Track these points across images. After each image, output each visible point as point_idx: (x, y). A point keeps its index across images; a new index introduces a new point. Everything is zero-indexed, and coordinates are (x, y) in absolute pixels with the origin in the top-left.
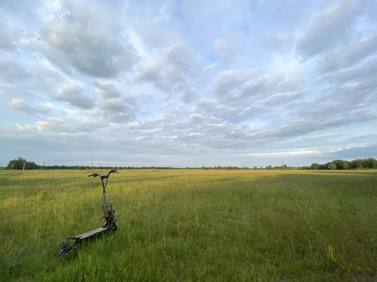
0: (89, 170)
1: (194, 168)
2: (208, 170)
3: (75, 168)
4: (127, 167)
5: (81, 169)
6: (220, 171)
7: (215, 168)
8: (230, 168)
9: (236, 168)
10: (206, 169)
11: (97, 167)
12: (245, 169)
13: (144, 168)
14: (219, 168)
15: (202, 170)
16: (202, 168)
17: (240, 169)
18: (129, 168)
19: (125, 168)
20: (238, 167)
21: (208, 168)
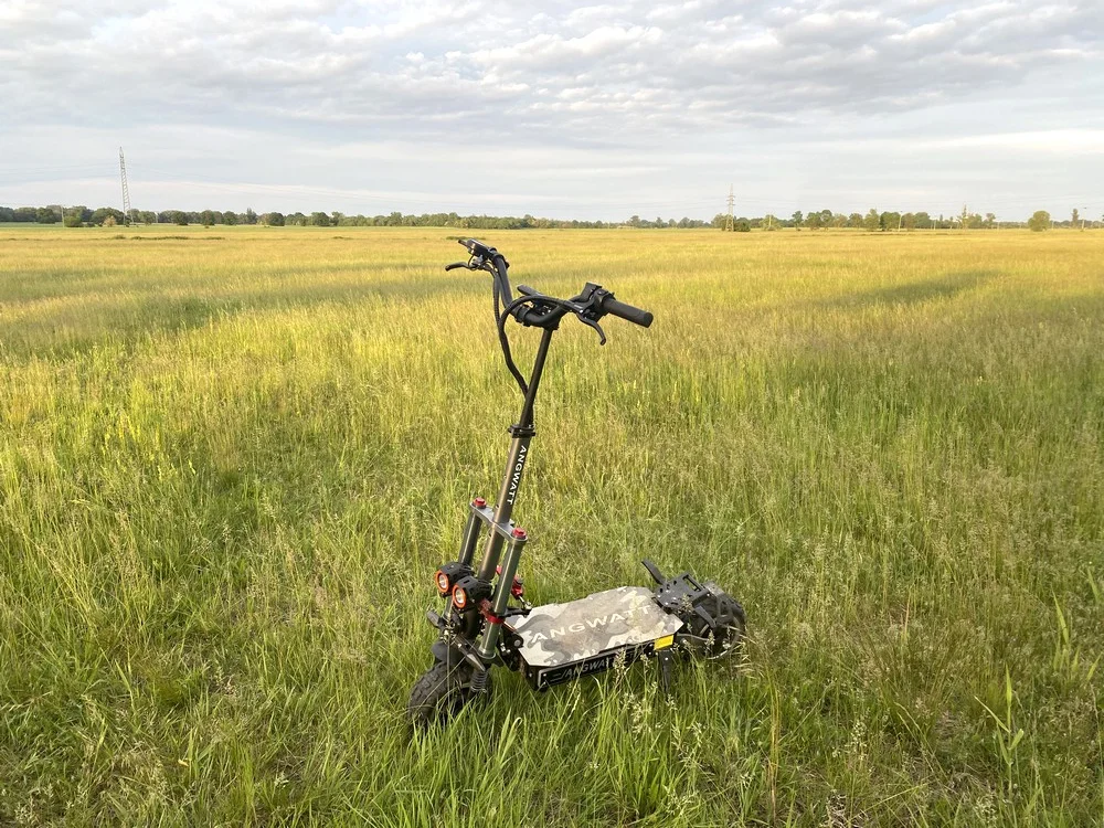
0: (120, 230)
1: (671, 224)
2: (756, 232)
3: (49, 217)
4: (307, 214)
5: (76, 224)
6: (827, 240)
7: (797, 222)
8: (884, 222)
9: (921, 222)
10: (742, 226)
11: (157, 210)
12: (976, 223)
13: (396, 220)
14: (820, 221)
15: (717, 232)
16: (721, 223)
17: (943, 225)
18: (322, 220)
19: (300, 220)
20: (934, 217)
21: (756, 223)
